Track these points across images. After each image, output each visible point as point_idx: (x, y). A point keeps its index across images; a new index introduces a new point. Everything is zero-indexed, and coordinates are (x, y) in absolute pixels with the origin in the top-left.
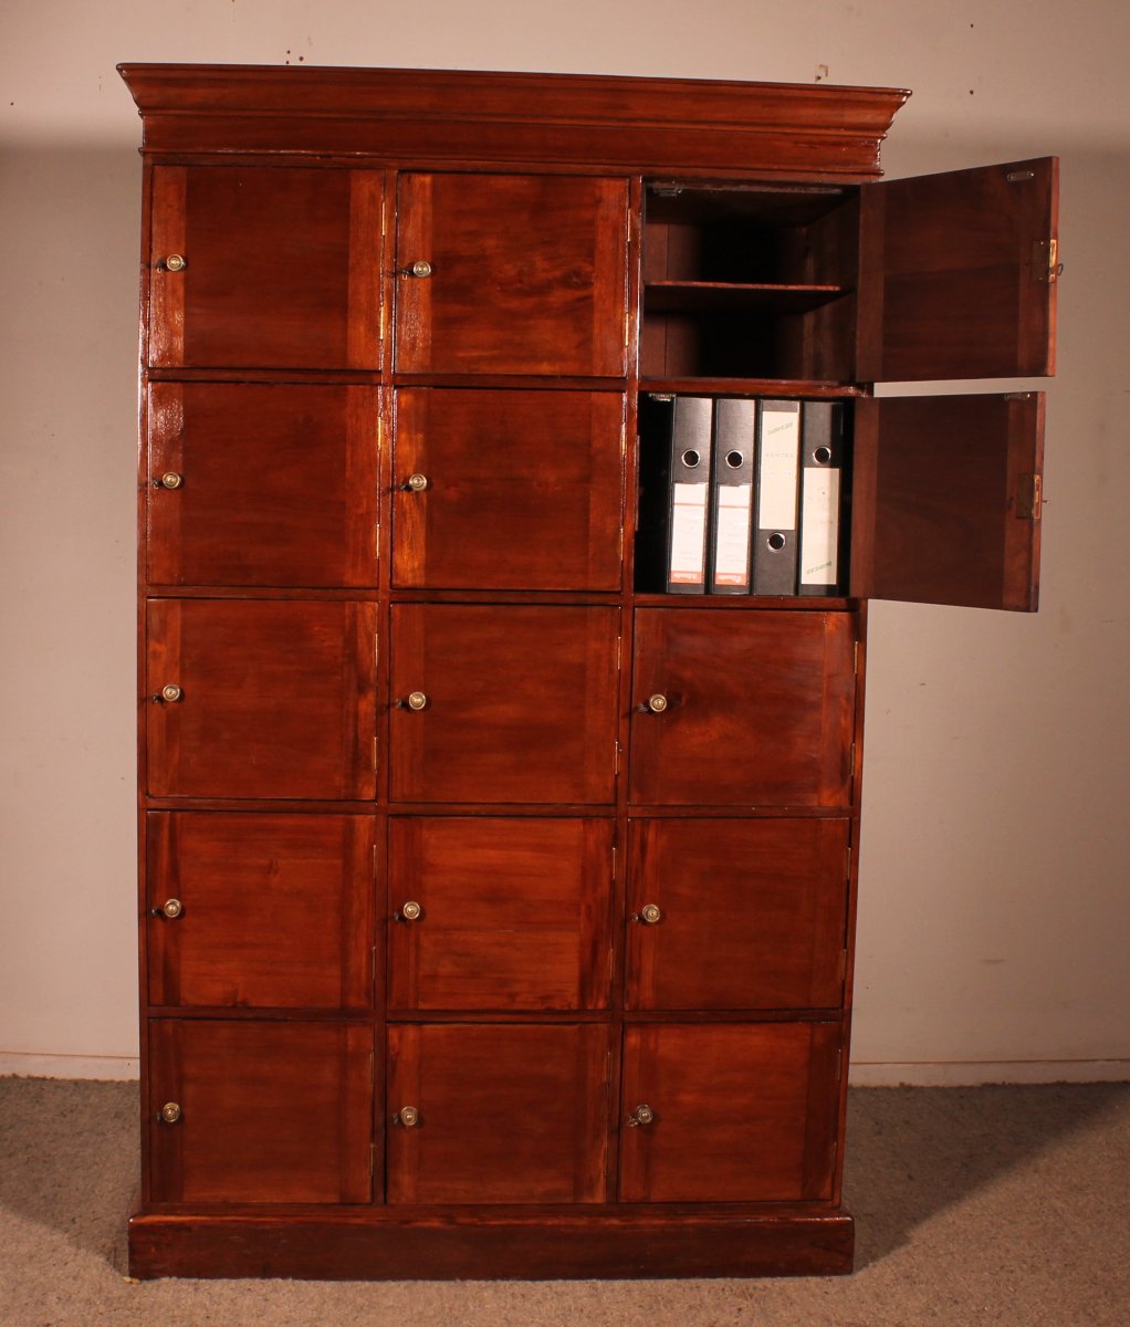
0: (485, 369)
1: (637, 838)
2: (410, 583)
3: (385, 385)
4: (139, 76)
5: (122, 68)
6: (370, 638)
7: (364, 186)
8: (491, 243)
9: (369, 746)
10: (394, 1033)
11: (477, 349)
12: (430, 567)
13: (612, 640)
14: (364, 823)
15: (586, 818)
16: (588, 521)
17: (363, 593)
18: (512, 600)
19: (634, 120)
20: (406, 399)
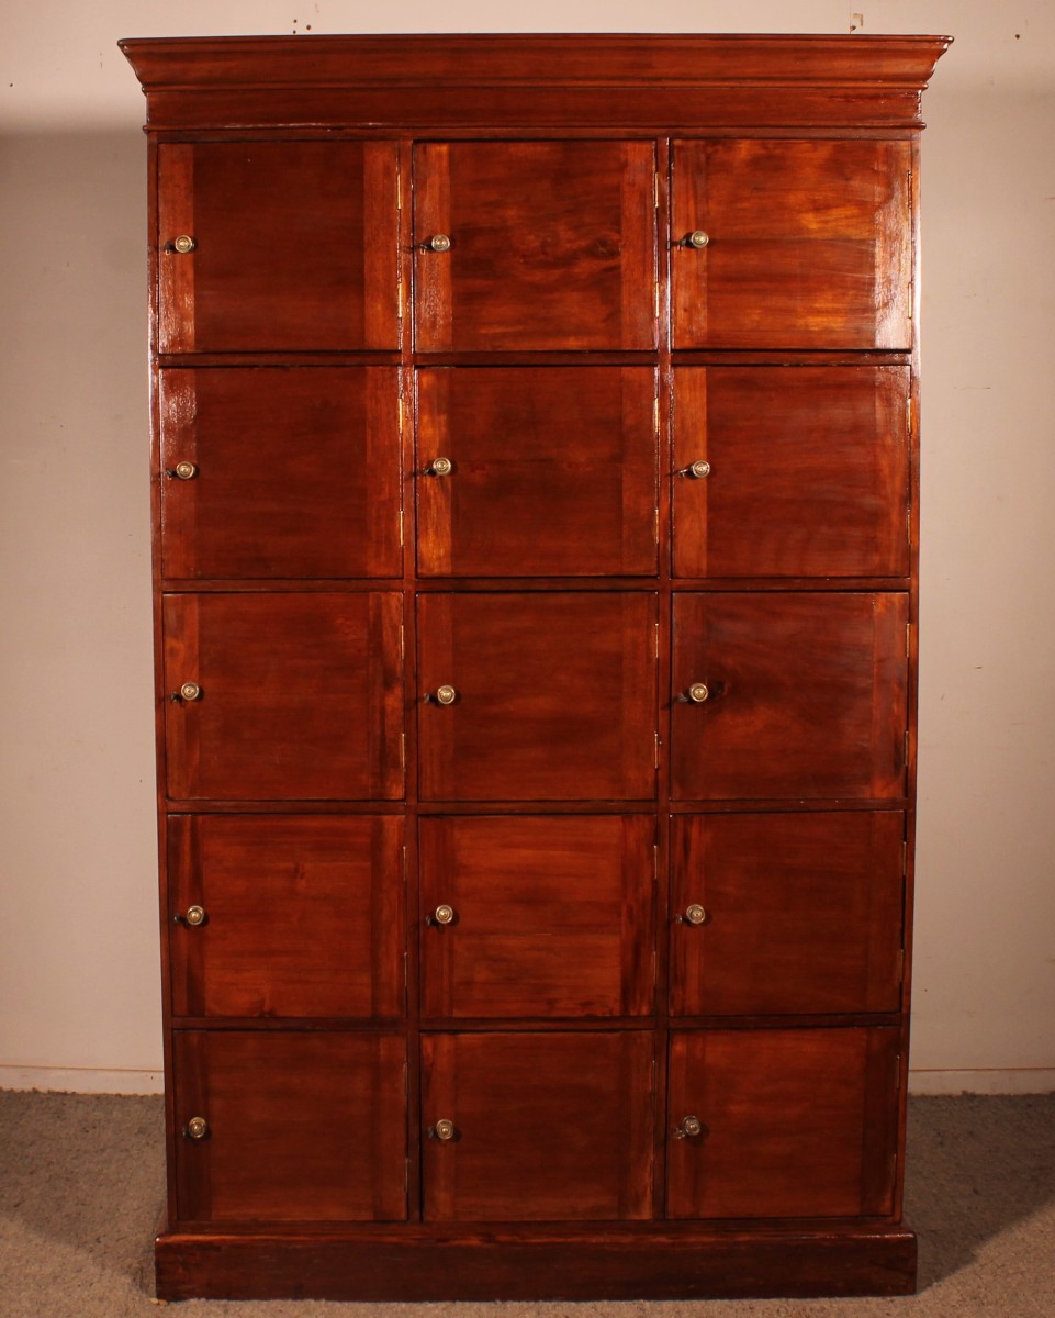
0: (510, 345)
1: (680, 835)
2: (436, 571)
3: (405, 365)
4: (141, 52)
5: (123, 44)
6: (395, 629)
7: (378, 158)
8: (511, 214)
9: (396, 741)
10: (427, 1043)
11: (500, 325)
12: (456, 554)
13: (649, 627)
14: (393, 824)
15: (626, 815)
16: (621, 501)
17: (386, 584)
18: (544, 587)
19: (659, 79)
20: (428, 379)
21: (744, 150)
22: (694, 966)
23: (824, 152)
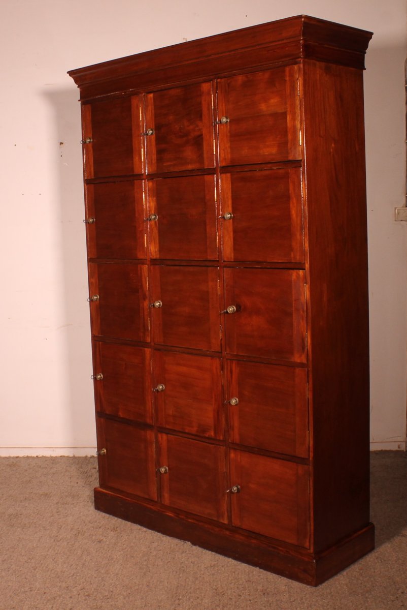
0: (172, 169)
1: (229, 368)
2: (155, 257)
3: (144, 179)
6: (146, 279)
7: (135, 101)
8: (171, 117)
9: (147, 319)
10: (159, 435)
12: (161, 249)
13: (217, 281)
14: (148, 351)
15: (212, 357)
16: (206, 230)
17: (143, 262)
18: (185, 264)
19: (210, 56)
20: (150, 184)
21: (240, 79)
22: (236, 423)
23: (267, 75)
